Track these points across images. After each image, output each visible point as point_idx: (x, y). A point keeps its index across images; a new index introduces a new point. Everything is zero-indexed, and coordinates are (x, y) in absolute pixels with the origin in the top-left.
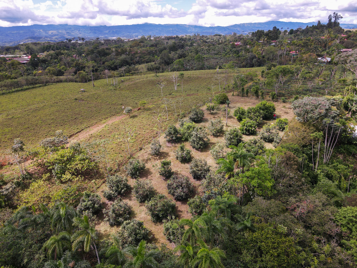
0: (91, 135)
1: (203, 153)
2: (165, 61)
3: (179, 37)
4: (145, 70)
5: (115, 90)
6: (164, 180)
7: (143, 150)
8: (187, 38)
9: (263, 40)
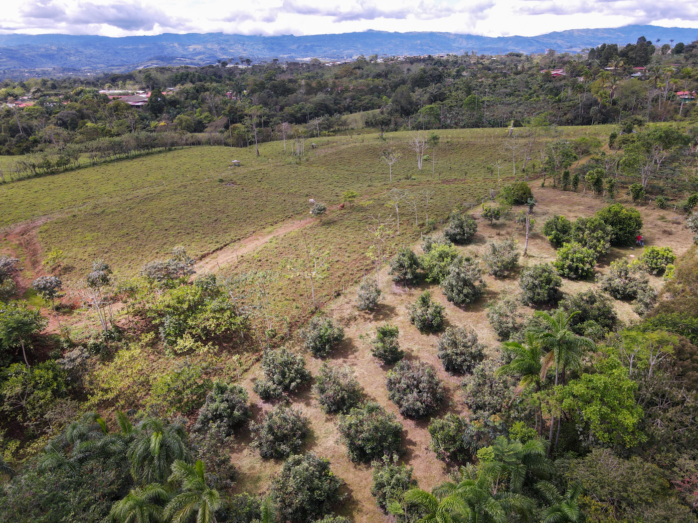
0: (242, 257)
1: (469, 314)
2: (401, 107)
3: (433, 59)
4: (361, 124)
5: (297, 164)
6: (381, 366)
7: (342, 297)
8: (451, 60)
9: (616, 66)
